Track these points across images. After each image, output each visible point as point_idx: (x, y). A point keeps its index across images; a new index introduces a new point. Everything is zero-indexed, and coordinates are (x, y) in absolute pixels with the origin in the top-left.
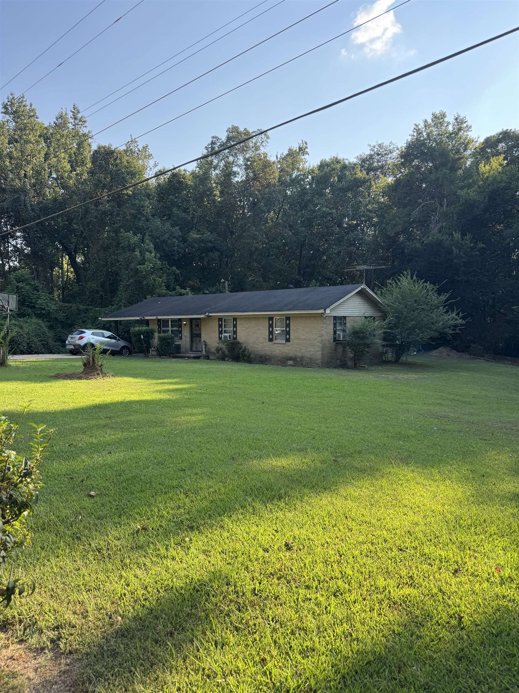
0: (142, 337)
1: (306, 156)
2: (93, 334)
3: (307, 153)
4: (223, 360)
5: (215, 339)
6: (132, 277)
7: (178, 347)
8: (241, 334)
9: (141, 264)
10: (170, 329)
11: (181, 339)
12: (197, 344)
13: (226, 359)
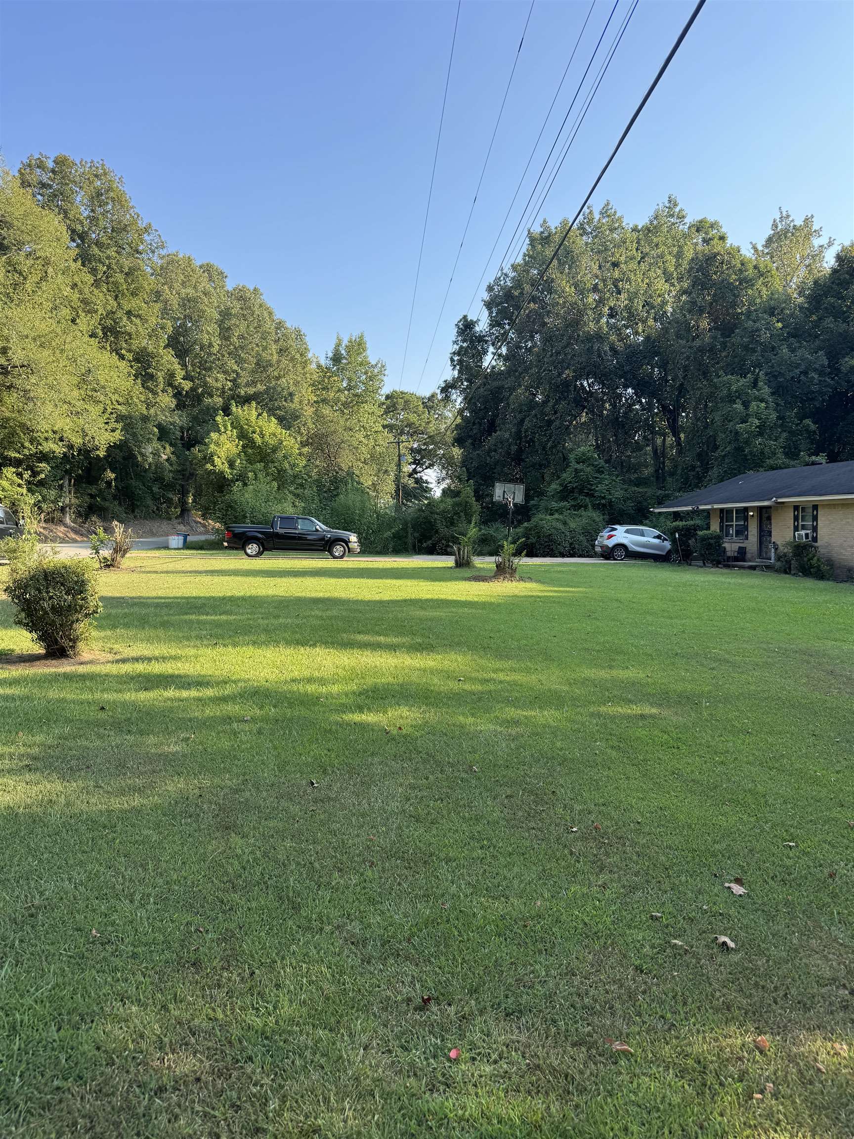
0: (677, 536)
2: (627, 531)
4: (786, 572)
5: (788, 540)
6: (730, 443)
7: (742, 552)
8: (822, 532)
9: (744, 421)
10: (734, 523)
11: (747, 539)
12: (767, 547)
13: (793, 572)
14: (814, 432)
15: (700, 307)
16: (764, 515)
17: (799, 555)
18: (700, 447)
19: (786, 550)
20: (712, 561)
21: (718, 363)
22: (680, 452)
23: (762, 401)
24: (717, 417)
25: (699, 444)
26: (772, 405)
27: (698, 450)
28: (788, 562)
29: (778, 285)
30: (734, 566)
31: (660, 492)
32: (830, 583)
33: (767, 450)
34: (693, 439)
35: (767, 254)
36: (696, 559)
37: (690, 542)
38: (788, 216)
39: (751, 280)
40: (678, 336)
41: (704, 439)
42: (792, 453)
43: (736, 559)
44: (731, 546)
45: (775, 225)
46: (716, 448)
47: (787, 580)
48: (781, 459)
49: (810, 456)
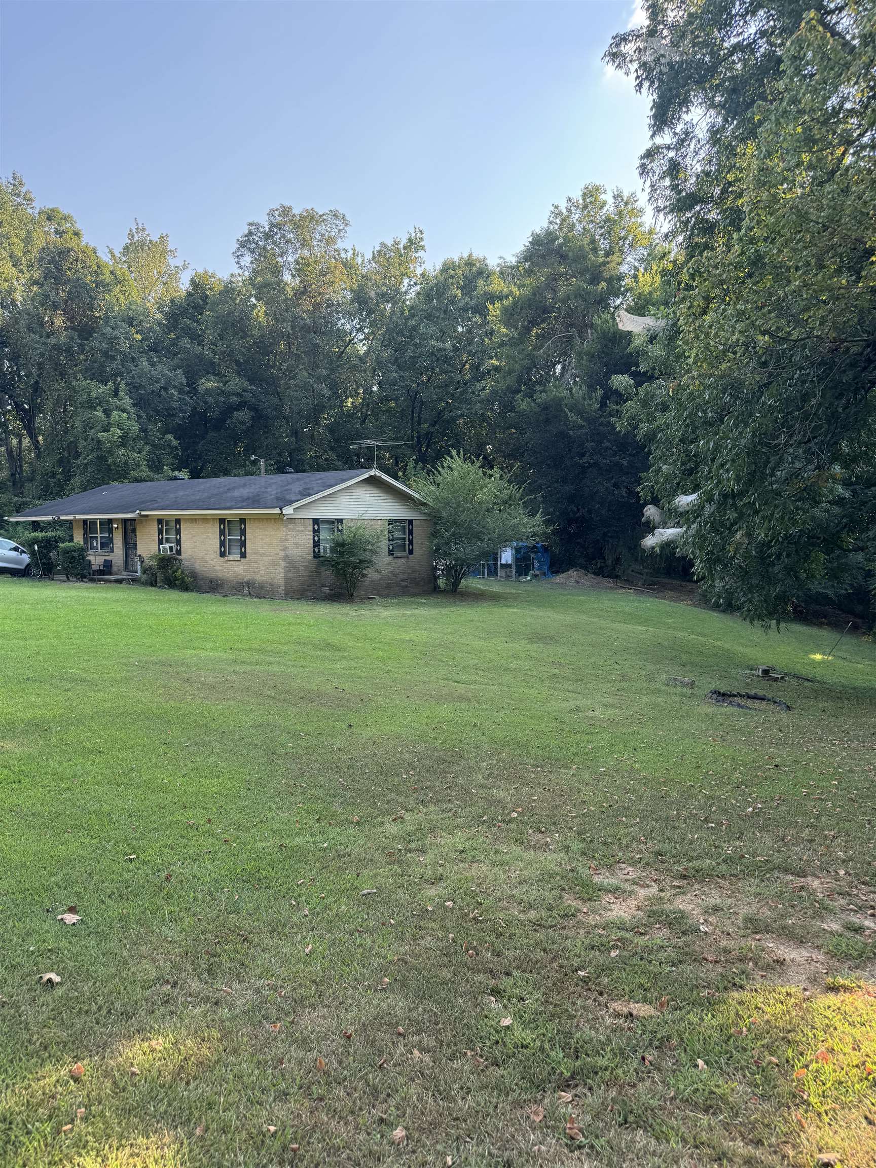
0: (36, 548)
1: (421, 254)
3: (423, 248)
4: (152, 585)
5: (152, 553)
6: (92, 451)
7: (108, 565)
8: (186, 545)
9: (106, 430)
10: (99, 535)
11: (112, 551)
12: (133, 560)
13: (159, 585)
14: (176, 448)
15: (53, 302)
16: (129, 527)
17: (163, 568)
18: (60, 453)
19: (151, 563)
20: (76, 576)
21: (76, 366)
22: (38, 456)
23: (124, 411)
24: (78, 422)
25: (59, 449)
26: (134, 416)
27: (59, 456)
28: (154, 575)
29: (135, 296)
30: (99, 580)
31: (16, 499)
32: (194, 594)
33: (130, 461)
34: (52, 443)
35: (125, 262)
36: (59, 573)
37: (51, 554)
38: (144, 230)
39: (107, 284)
40: (30, 329)
41: (65, 445)
42: (156, 466)
43: (102, 572)
44: (96, 559)
45: (131, 235)
46: (78, 455)
47: (152, 593)
48: (145, 472)
49: (173, 470)
